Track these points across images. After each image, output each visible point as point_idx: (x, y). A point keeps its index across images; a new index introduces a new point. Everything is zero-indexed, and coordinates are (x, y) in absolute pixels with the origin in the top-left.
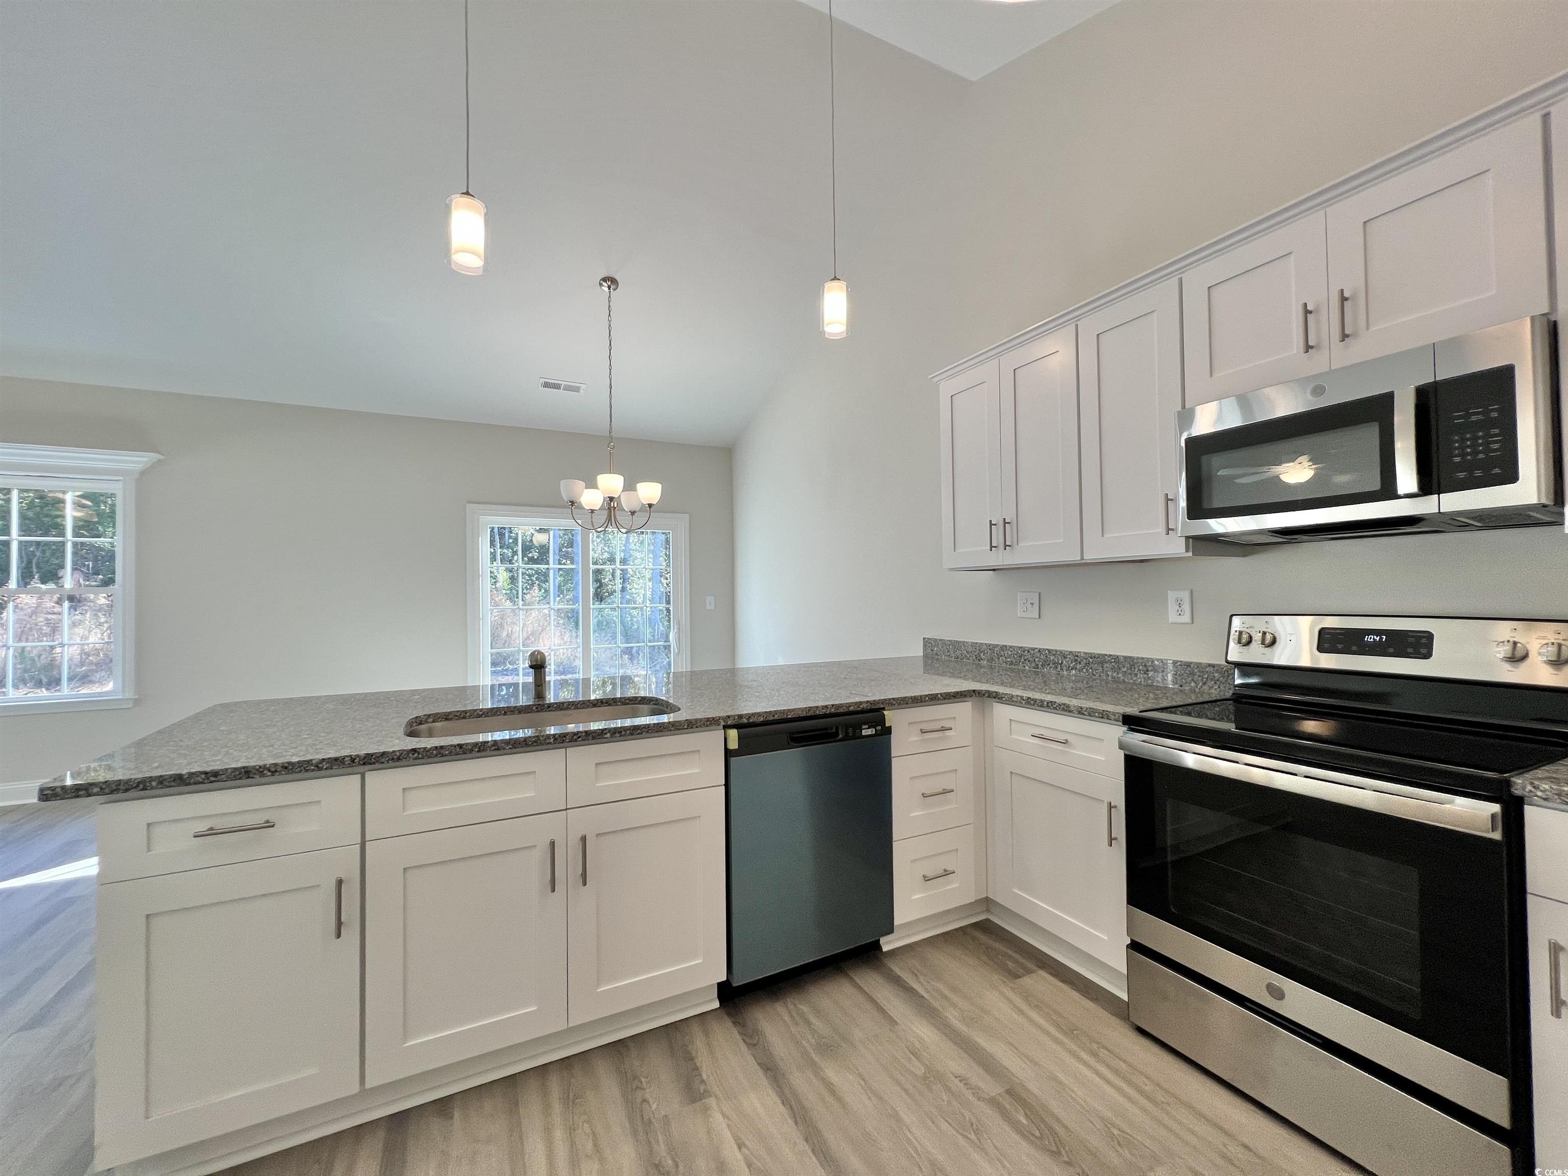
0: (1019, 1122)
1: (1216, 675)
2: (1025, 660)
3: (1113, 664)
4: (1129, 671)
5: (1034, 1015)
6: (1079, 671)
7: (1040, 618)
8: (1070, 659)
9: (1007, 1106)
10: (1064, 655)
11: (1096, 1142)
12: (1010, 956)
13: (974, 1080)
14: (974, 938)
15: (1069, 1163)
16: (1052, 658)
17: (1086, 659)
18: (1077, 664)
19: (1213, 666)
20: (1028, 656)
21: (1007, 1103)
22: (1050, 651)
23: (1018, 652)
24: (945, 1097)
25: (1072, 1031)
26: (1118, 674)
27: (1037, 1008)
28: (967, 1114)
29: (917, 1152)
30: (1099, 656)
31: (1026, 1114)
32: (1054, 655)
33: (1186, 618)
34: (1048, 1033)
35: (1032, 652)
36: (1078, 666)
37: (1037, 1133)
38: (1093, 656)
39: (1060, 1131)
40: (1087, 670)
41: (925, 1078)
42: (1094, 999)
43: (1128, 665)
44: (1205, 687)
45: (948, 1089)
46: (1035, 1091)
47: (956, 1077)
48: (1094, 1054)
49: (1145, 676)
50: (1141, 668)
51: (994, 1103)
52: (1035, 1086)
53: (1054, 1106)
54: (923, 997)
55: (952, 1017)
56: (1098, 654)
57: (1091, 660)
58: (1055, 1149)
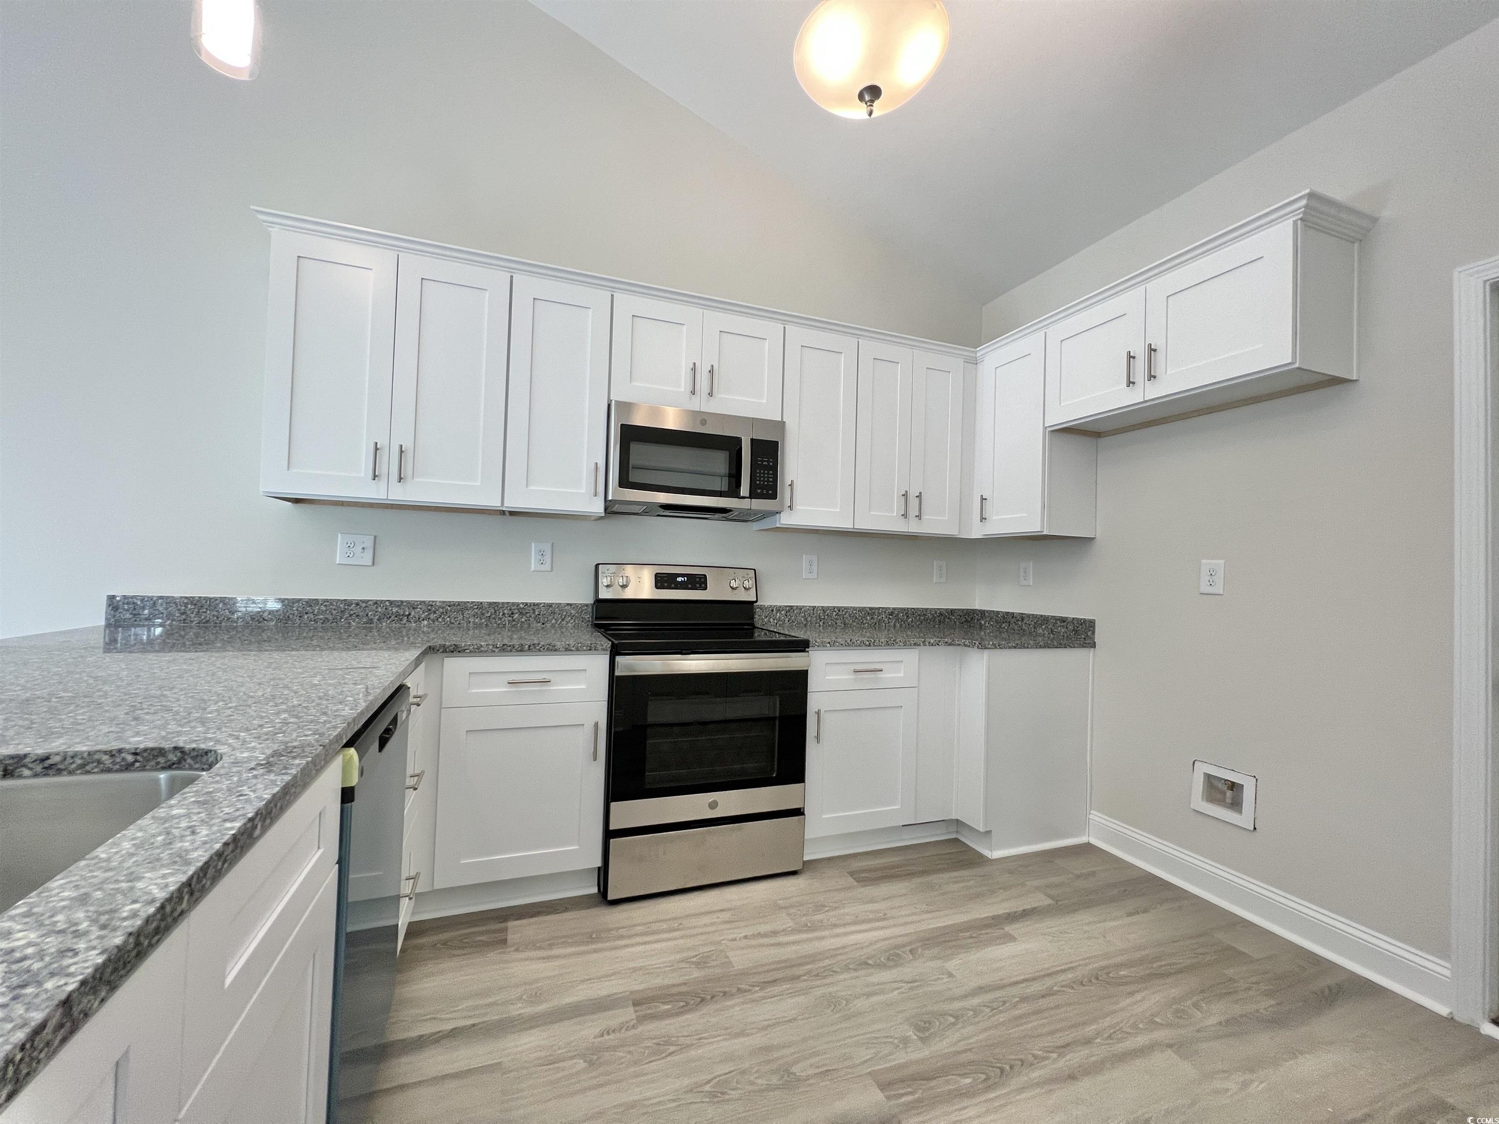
0: (668, 1011)
1: (573, 611)
2: (351, 615)
3: (476, 610)
4: (493, 616)
5: (556, 952)
6: (434, 621)
7: (373, 564)
8: (421, 609)
9: (649, 1011)
10: (413, 605)
11: (696, 974)
12: (474, 933)
13: (613, 1023)
14: (420, 948)
15: (712, 997)
16: (395, 610)
17: (443, 608)
18: (430, 614)
19: (571, 605)
20: (358, 610)
21: (644, 1010)
22: (391, 602)
23: (339, 607)
24: (621, 1054)
25: (591, 937)
26: (481, 619)
27: (551, 946)
28: (649, 1043)
29: (674, 1101)
30: (459, 604)
31: (662, 1003)
32: (398, 606)
33: (547, 567)
34: (587, 952)
35: (364, 605)
36: (432, 616)
37: (682, 1004)
38: (451, 604)
39: (684, 989)
40: (444, 619)
41: (591, 1063)
42: (566, 910)
43: (493, 611)
44: (564, 622)
45: (615, 1048)
46: (642, 987)
47: (602, 1036)
48: (621, 937)
49: (510, 618)
50: (506, 611)
51: (642, 1019)
52: (637, 985)
53: (658, 981)
54: (474, 1025)
55: (518, 1010)
56: (458, 602)
57: (449, 608)
58: (699, 1000)
